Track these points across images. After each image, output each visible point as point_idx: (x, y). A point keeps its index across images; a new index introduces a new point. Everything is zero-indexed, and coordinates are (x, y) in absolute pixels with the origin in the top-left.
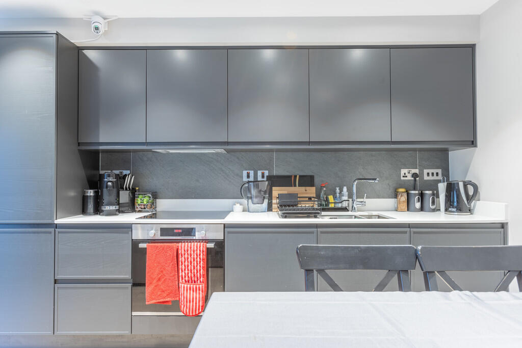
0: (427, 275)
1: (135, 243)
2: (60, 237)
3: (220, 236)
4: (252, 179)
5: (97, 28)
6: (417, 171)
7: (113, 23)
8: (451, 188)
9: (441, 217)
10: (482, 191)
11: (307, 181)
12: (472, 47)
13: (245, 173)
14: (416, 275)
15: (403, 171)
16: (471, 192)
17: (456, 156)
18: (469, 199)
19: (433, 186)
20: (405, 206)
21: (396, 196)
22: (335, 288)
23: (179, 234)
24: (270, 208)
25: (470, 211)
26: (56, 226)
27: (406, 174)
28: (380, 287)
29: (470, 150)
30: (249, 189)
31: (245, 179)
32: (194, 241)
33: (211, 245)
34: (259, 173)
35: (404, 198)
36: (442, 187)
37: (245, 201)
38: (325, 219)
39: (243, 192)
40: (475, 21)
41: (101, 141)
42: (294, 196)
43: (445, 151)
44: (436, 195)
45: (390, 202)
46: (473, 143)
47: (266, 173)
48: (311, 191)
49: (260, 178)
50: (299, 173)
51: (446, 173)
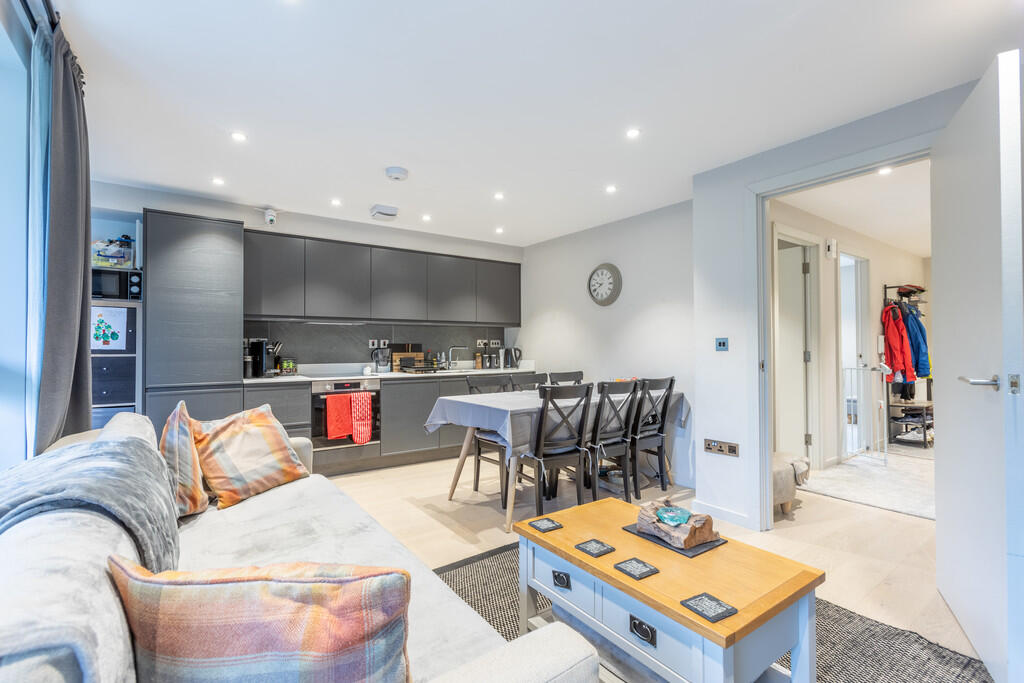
0: (513, 386)
1: (315, 397)
2: (247, 395)
3: (378, 388)
4: (376, 346)
5: (272, 221)
6: (485, 341)
7: (281, 214)
8: (508, 353)
9: (502, 370)
10: (524, 354)
11: (417, 348)
12: (519, 265)
13: (371, 342)
14: (510, 386)
15: (479, 341)
16: (518, 355)
17: (509, 332)
18: (517, 359)
19: (496, 351)
20: (480, 365)
21: (474, 358)
22: (480, 392)
23: (348, 388)
24: (392, 370)
25: (517, 367)
26: (243, 386)
27: (480, 343)
28: (498, 391)
29: (516, 329)
30: (377, 355)
31: (371, 347)
32: (360, 391)
33: (374, 394)
34: (382, 342)
35: (480, 360)
36: (502, 352)
37: (374, 364)
38: (439, 373)
39: (373, 356)
40: (520, 250)
41: (263, 313)
42: (413, 359)
43: (503, 329)
44: (498, 357)
45: (470, 363)
46: (519, 325)
47: (387, 342)
48: (421, 356)
49: (382, 346)
50: (411, 342)
51: (503, 343)
